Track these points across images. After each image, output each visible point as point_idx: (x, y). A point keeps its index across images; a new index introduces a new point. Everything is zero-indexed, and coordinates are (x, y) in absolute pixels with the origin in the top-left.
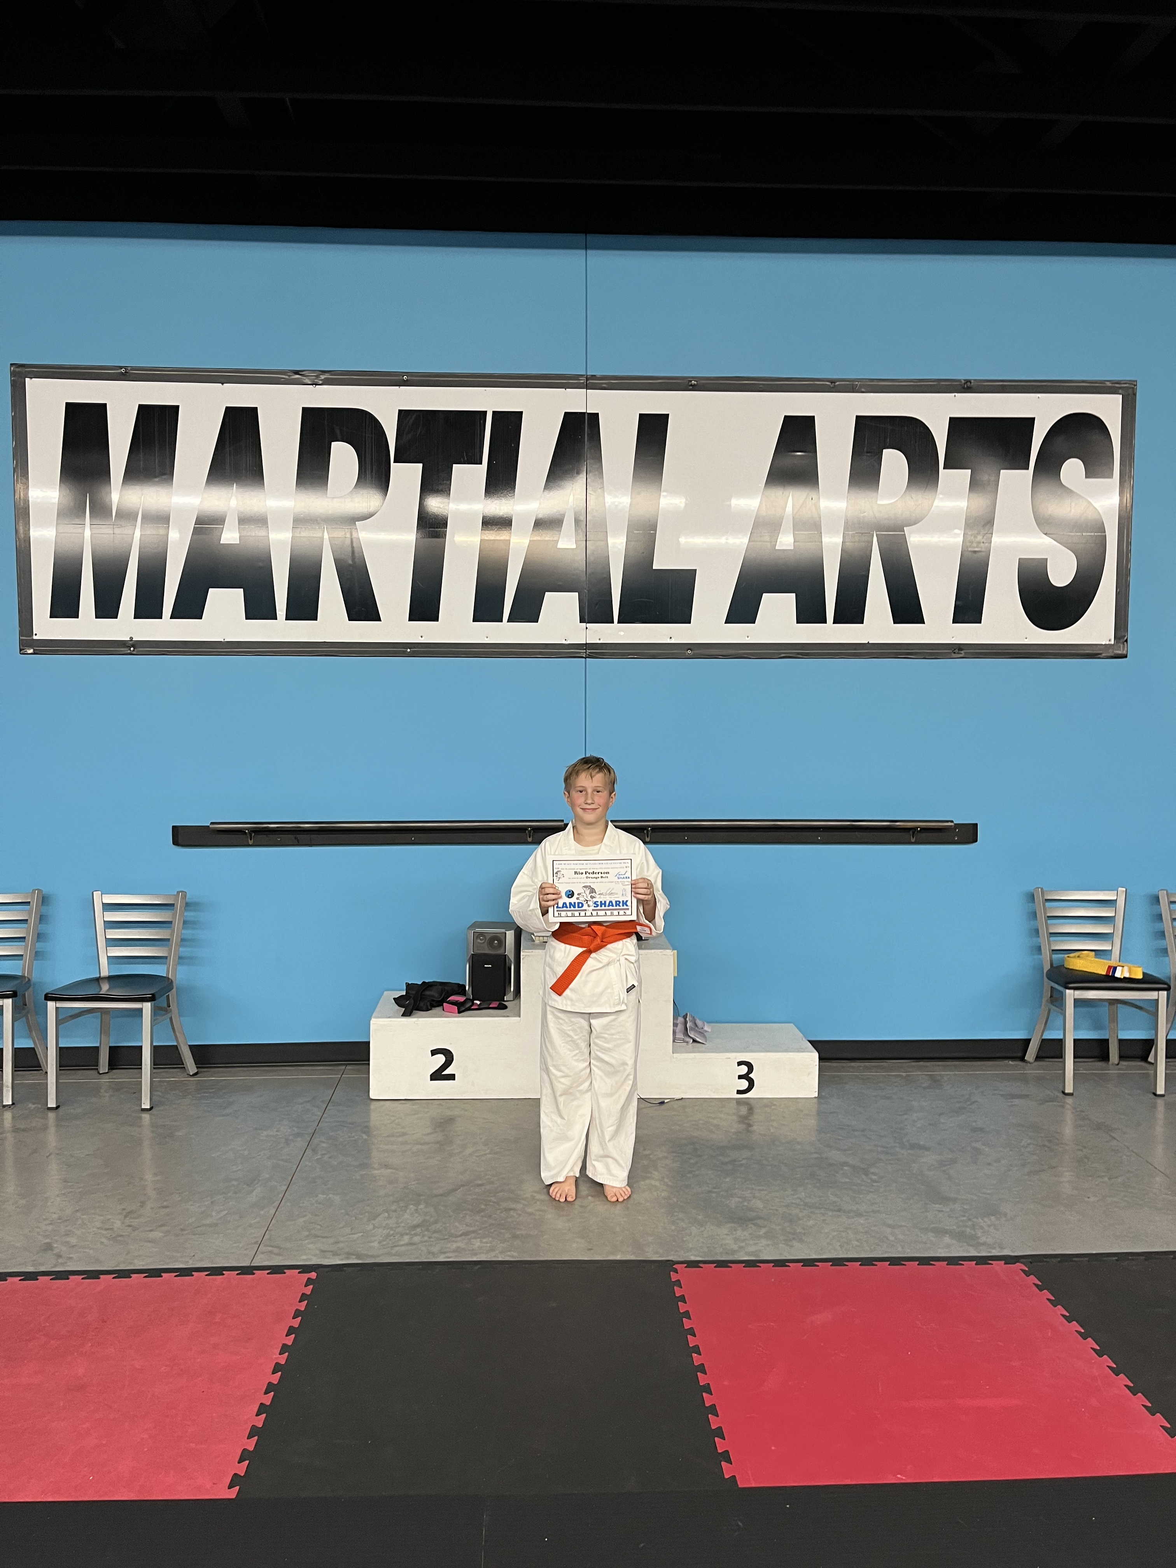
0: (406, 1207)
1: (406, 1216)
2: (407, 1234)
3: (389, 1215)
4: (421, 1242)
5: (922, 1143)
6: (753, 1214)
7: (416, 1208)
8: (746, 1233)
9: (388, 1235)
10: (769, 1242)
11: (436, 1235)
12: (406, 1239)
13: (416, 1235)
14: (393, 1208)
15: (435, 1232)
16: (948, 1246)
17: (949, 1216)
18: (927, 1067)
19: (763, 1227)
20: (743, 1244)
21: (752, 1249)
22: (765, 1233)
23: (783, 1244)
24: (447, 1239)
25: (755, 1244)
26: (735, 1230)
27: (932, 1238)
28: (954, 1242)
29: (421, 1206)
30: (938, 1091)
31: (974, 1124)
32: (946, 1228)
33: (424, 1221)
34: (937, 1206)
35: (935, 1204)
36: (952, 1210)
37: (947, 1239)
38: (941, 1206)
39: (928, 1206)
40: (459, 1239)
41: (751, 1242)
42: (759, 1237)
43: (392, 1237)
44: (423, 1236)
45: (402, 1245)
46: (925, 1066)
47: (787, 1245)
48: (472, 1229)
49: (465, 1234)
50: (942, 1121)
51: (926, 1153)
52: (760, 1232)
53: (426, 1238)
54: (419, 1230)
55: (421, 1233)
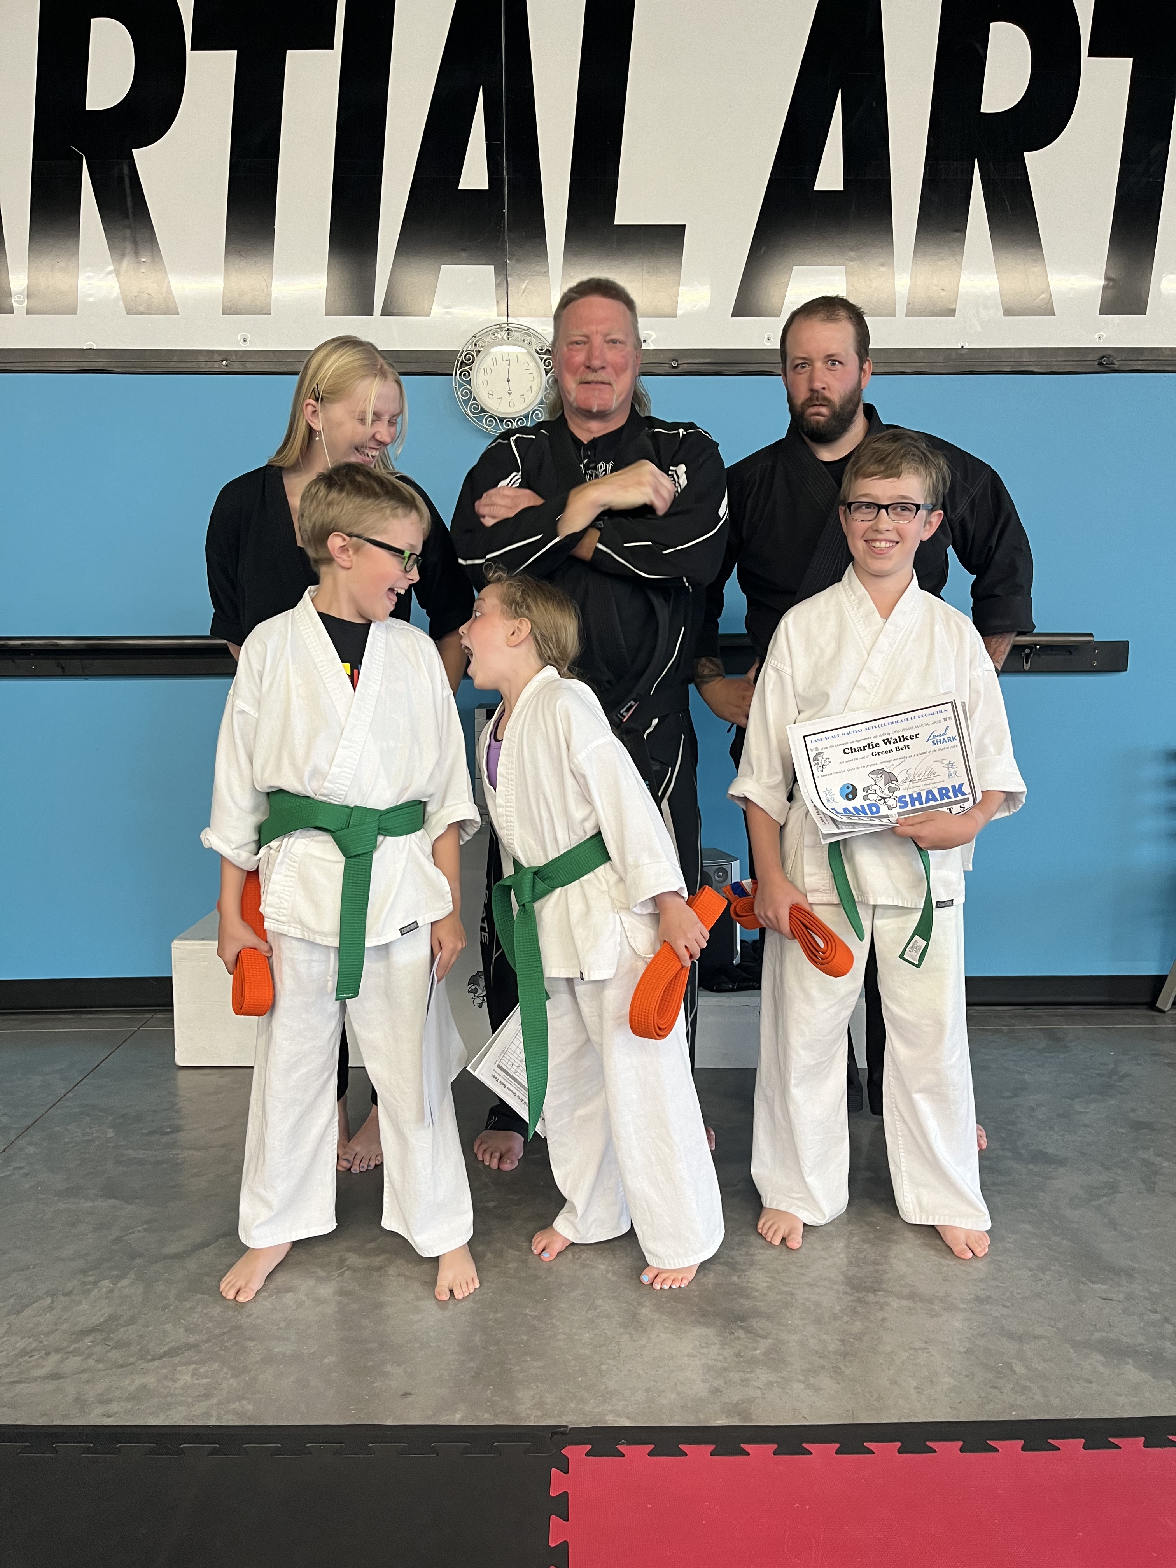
0: (95, 1283)
1: (85, 1306)
2: (57, 1351)
3: (52, 1302)
4: (79, 1371)
5: (1050, 1150)
6: (747, 1304)
7: (111, 1285)
8: (728, 1352)
9: (24, 1353)
10: (773, 1377)
11: (115, 1355)
12: (50, 1364)
13: (74, 1353)
14: (70, 1285)
15: (118, 1346)
16: (1136, 1389)
17: (1125, 1311)
18: (1039, 1017)
19: (765, 1337)
20: (719, 1383)
21: (735, 1395)
22: (765, 1354)
23: (800, 1381)
24: (133, 1364)
25: (745, 1382)
26: (708, 1345)
27: (1101, 1369)
28: (1145, 1376)
29: (125, 1282)
30: (1062, 1056)
31: (1132, 1115)
32: (1126, 1340)
33: (113, 1318)
34: (1097, 1286)
35: (1094, 1282)
36: (1129, 1297)
37: (1132, 1372)
38: (1106, 1287)
39: (1082, 1287)
40: (156, 1363)
41: (735, 1376)
42: (753, 1362)
43: (27, 1358)
44: (90, 1356)
45: (36, 1379)
46: (1036, 1016)
47: (809, 1386)
48: (191, 1340)
49: (173, 1352)
50: (1079, 1108)
51: (1062, 1170)
52: (755, 1349)
53: (91, 1362)
54: (88, 1341)
55: (89, 1347)
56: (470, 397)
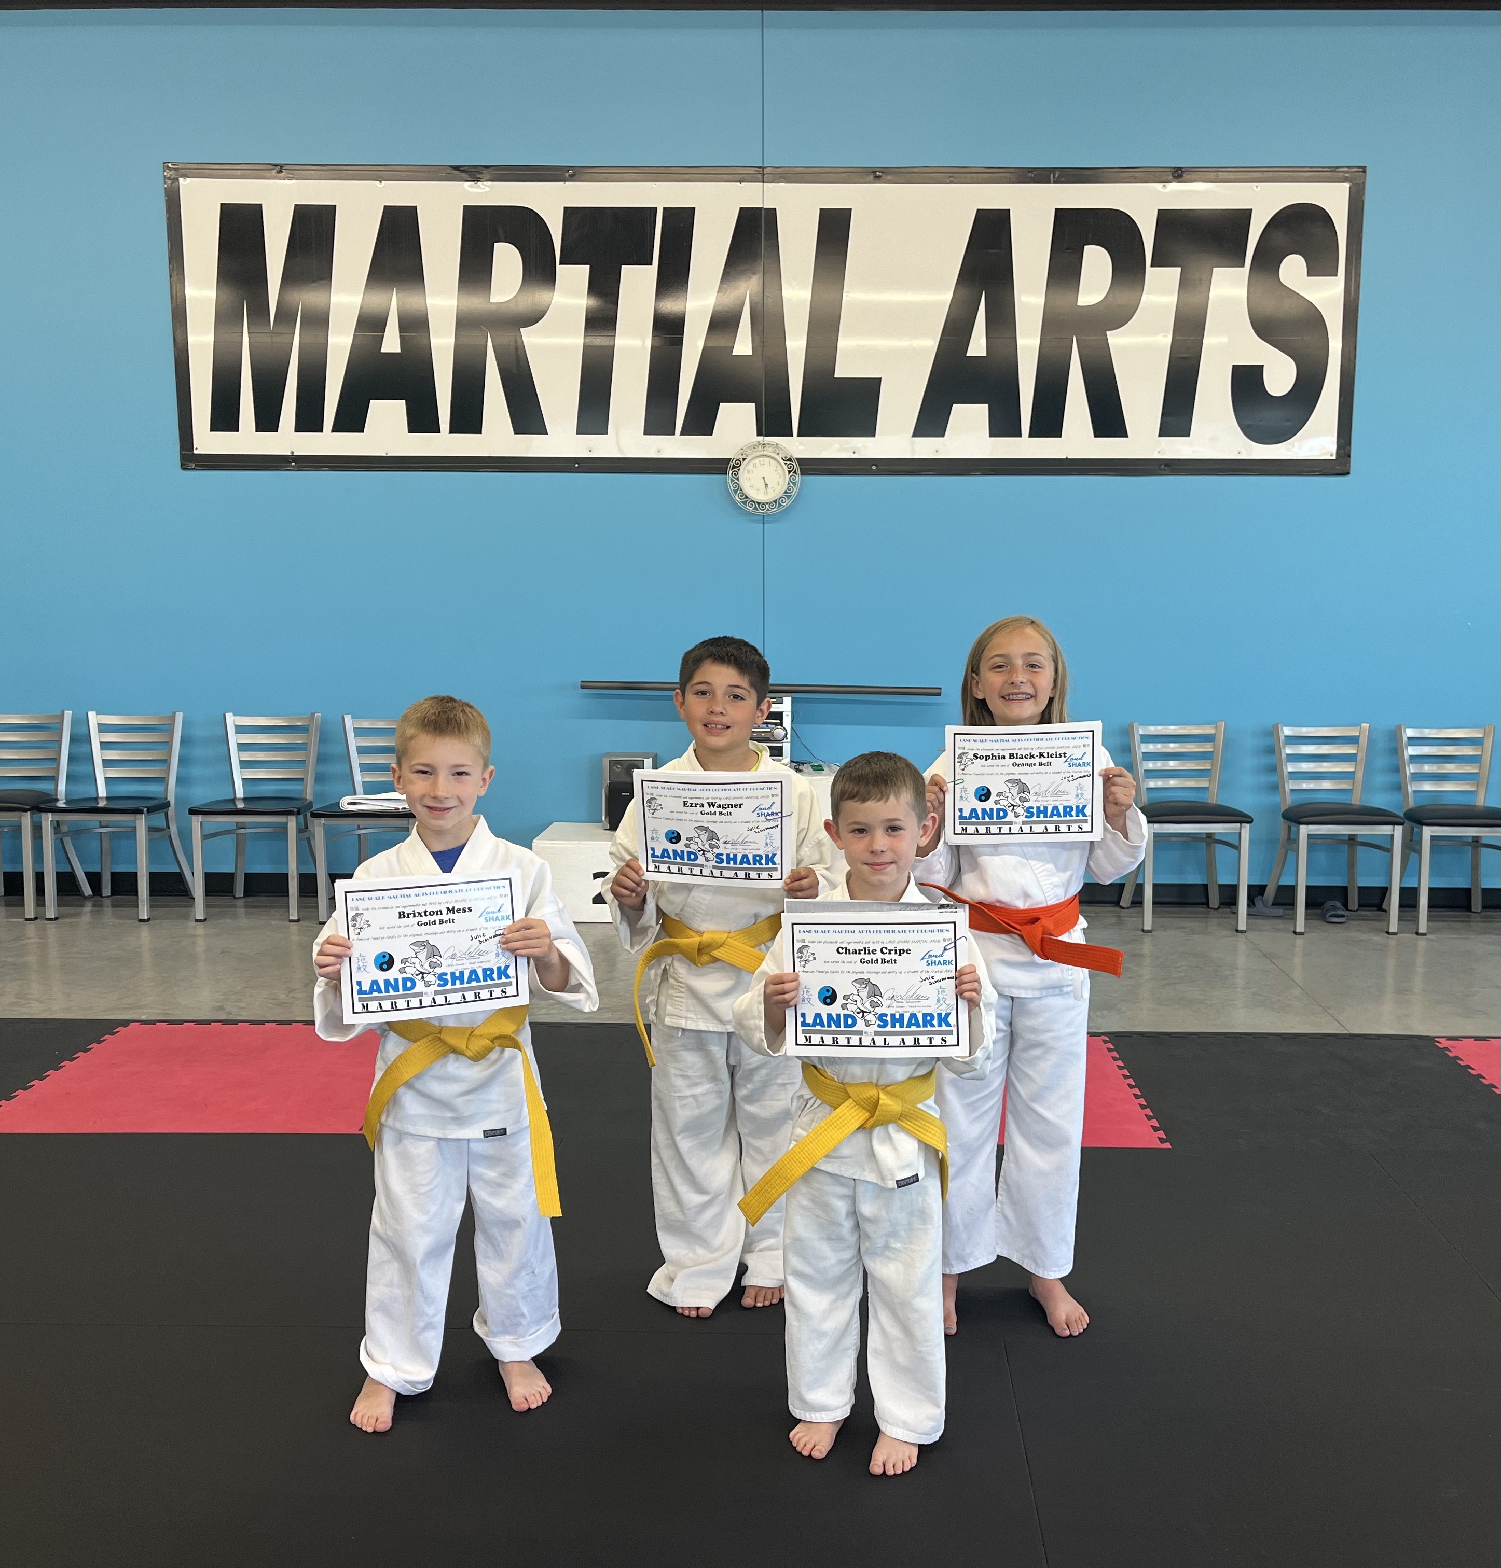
56: (738, 489)
